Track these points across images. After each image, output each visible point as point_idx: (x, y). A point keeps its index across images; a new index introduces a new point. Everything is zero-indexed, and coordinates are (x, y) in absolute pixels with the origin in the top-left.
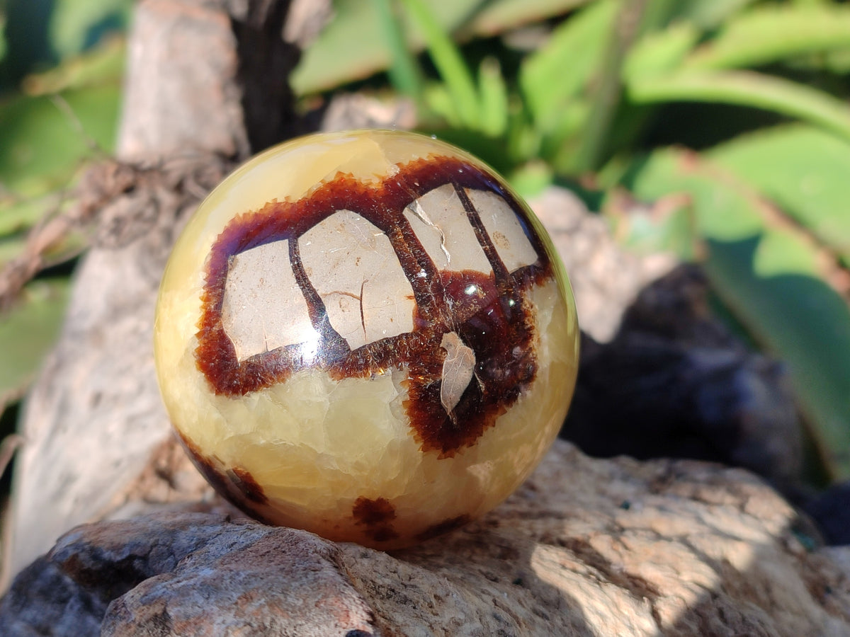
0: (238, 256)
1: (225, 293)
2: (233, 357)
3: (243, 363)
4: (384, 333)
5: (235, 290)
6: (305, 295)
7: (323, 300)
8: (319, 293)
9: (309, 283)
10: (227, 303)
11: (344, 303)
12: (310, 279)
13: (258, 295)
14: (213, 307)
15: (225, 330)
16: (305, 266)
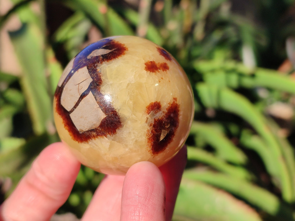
0: (79, 130)
1: (89, 130)
2: (105, 118)
3: (106, 115)
4: (87, 73)
5: (87, 126)
6: (81, 101)
7: (81, 95)
8: (79, 97)
9: (78, 101)
10: (91, 128)
11: (81, 88)
12: (77, 101)
13: (85, 117)
14: (95, 133)
15: (99, 125)
16: (74, 105)
